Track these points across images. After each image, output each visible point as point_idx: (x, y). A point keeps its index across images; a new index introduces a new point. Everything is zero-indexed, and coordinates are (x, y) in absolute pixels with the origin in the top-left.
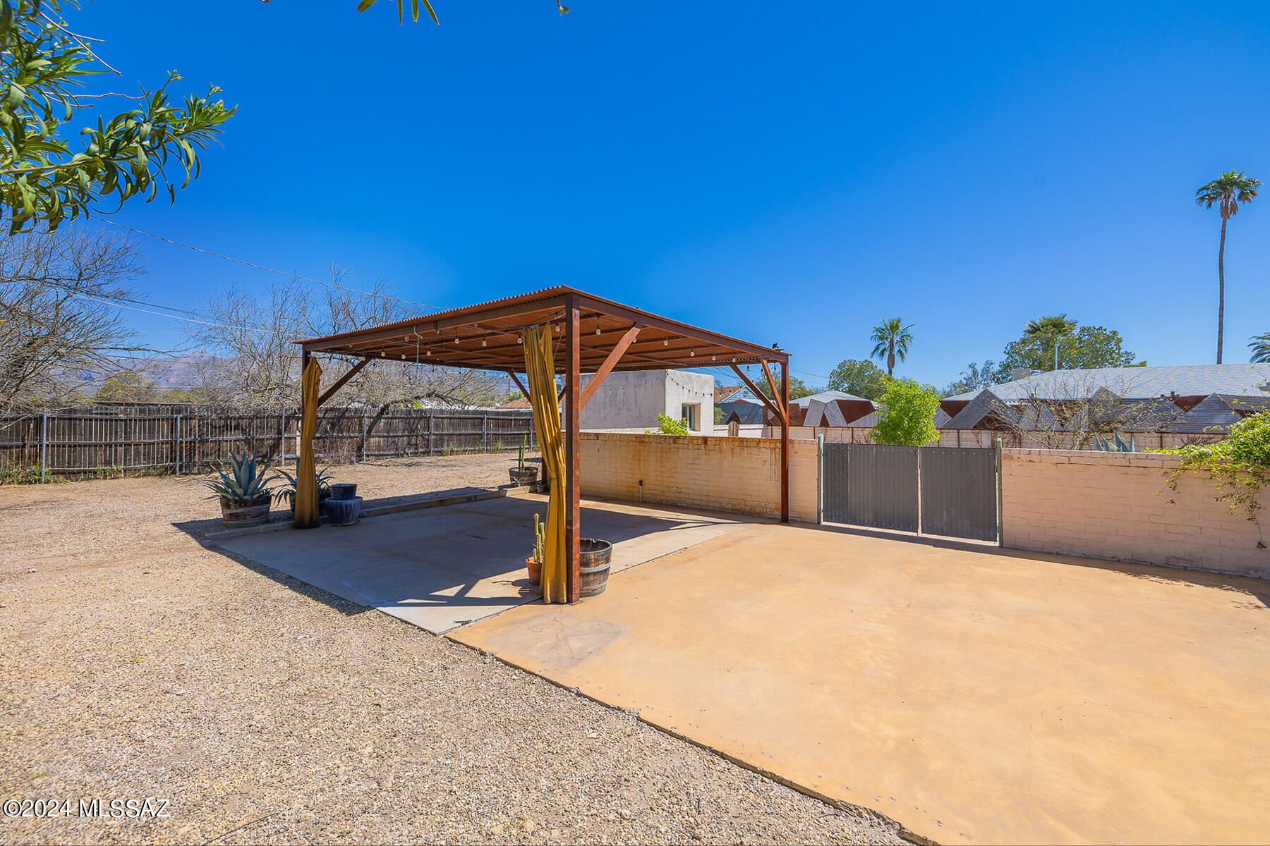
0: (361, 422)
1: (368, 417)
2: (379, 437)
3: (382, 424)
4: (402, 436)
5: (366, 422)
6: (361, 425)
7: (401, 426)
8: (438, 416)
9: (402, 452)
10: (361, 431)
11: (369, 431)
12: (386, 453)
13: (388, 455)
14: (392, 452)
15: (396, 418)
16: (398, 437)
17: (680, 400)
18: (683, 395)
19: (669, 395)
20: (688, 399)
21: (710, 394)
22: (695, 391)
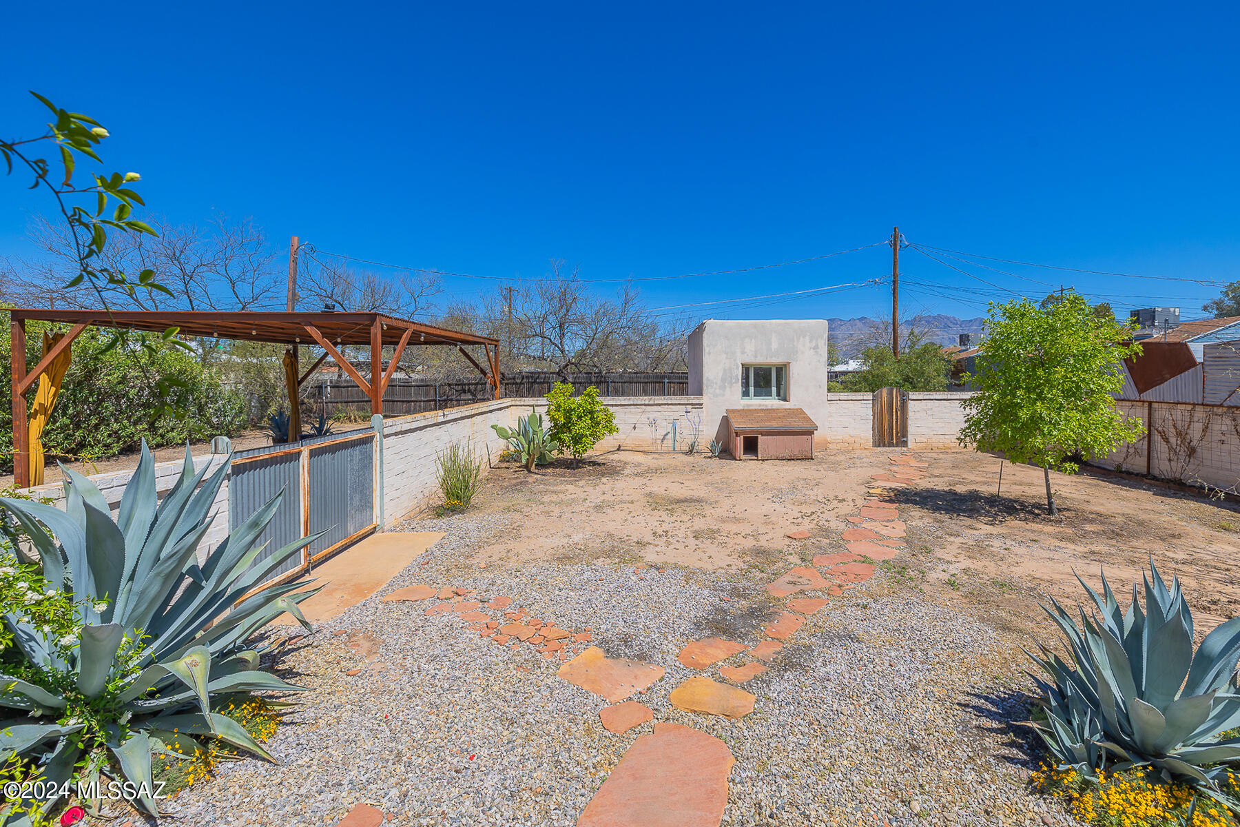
17: (735, 360)
18: (743, 353)
19: (709, 353)
20: (756, 357)
21: (816, 348)
22: (774, 346)
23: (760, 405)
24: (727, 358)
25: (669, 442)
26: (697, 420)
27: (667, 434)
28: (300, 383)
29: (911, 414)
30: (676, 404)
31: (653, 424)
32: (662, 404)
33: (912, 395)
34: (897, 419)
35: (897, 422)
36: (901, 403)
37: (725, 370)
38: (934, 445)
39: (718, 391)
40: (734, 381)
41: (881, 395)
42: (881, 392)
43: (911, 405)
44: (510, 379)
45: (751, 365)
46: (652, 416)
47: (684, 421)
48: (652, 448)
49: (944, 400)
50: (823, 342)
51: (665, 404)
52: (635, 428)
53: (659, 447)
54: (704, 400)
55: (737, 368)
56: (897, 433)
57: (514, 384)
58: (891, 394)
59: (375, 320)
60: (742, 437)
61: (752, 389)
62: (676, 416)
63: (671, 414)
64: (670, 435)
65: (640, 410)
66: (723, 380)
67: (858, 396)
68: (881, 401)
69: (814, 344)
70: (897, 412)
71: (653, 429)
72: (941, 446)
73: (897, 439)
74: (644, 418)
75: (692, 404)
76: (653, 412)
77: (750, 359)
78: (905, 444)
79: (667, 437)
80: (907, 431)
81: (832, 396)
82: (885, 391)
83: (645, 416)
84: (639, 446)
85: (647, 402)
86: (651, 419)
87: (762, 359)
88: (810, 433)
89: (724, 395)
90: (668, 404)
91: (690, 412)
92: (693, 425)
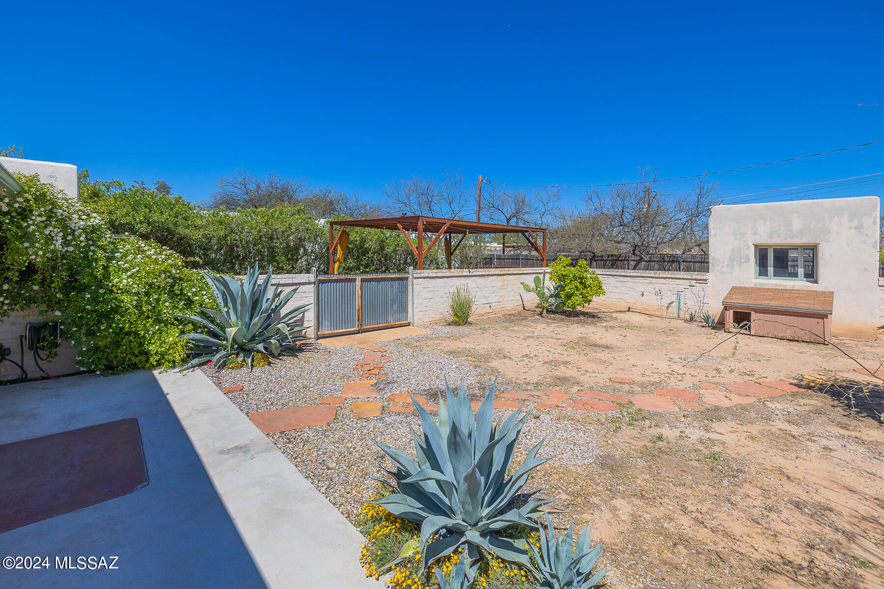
17: (746, 241)
18: (755, 234)
19: (715, 235)
20: (771, 238)
21: (859, 228)
22: (796, 226)
23: (776, 285)
24: (735, 239)
25: (674, 309)
26: (701, 294)
27: (671, 303)
28: (451, 254)
30: (679, 279)
31: (659, 293)
32: (667, 278)
37: (733, 251)
39: (725, 270)
40: (746, 261)
44: (599, 257)
45: (770, 246)
46: (658, 287)
47: (688, 293)
48: (657, 313)
52: (643, 295)
53: (665, 313)
54: (709, 276)
55: (748, 248)
57: (601, 260)
59: (419, 219)
60: (731, 312)
61: (771, 270)
62: (681, 288)
63: (674, 286)
64: (674, 304)
65: (646, 281)
66: (731, 259)
69: (855, 223)
71: (659, 297)
74: (650, 288)
75: (697, 280)
76: (659, 284)
77: (764, 239)
79: (672, 305)
83: (651, 287)
84: (646, 309)
85: (652, 275)
86: (657, 290)
87: (780, 240)
88: (823, 316)
89: (732, 273)
90: (671, 278)
91: (694, 286)
92: (698, 297)
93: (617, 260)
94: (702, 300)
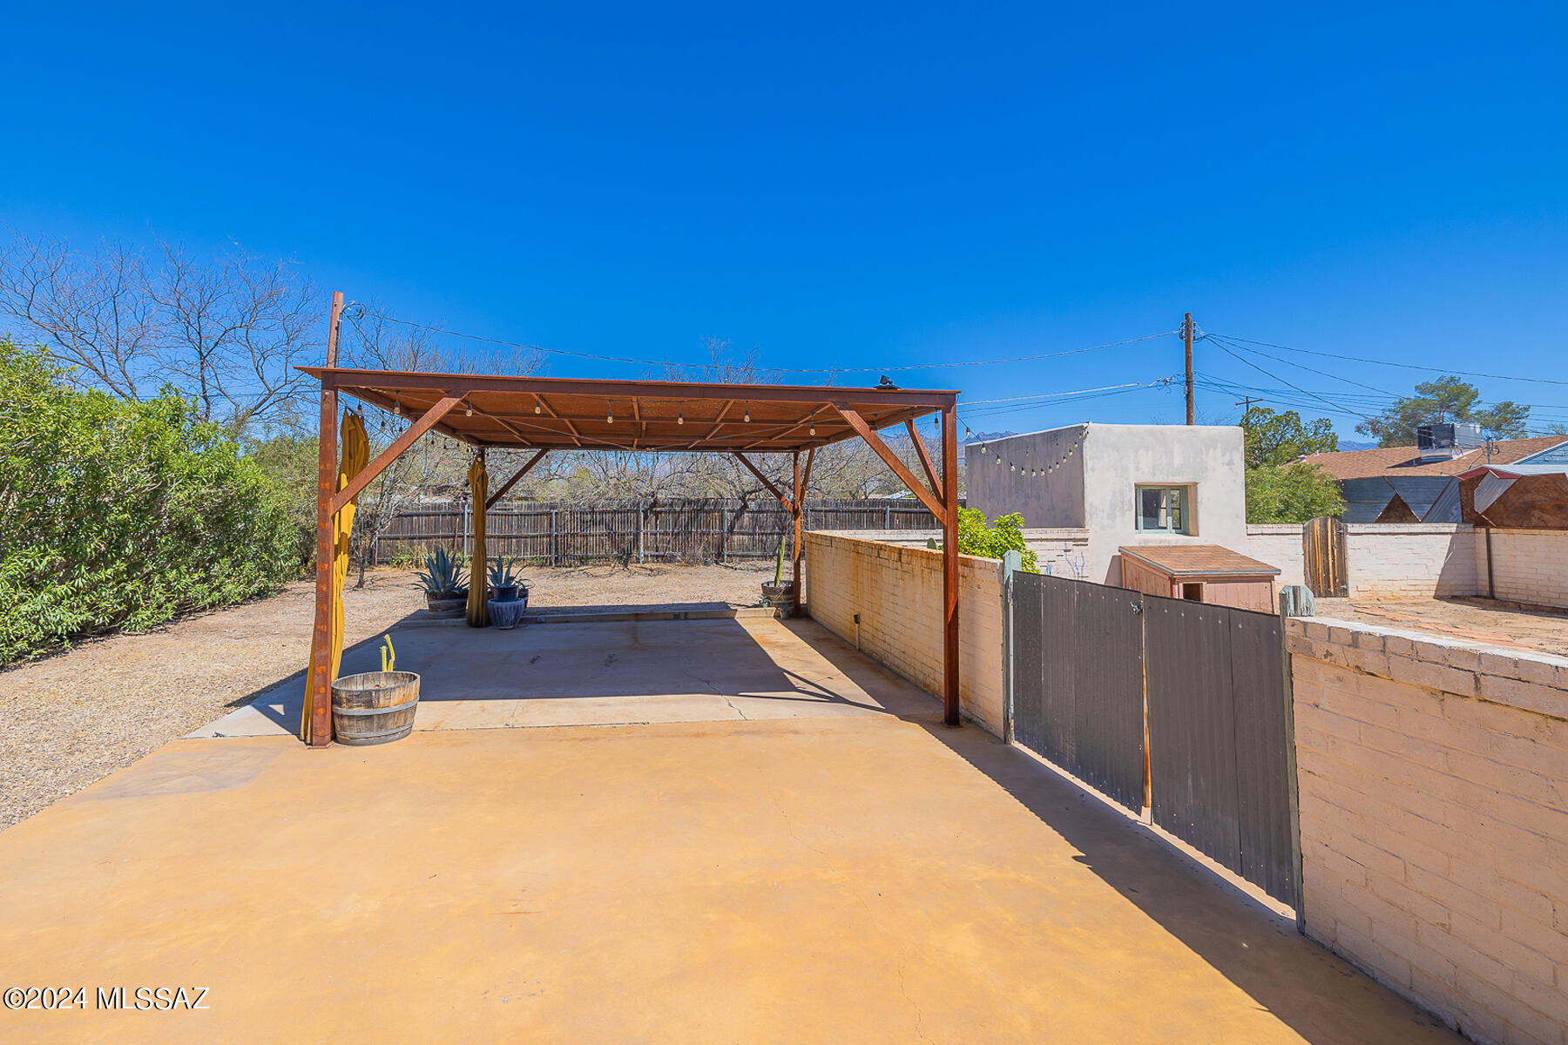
0: (722, 515)
1: (728, 511)
2: (743, 534)
3: (746, 519)
4: (771, 534)
5: (728, 516)
6: (722, 521)
7: (771, 520)
8: (819, 508)
9: (771, 554)
10: (722, 527)
11: (732, 527)
12: (753, 553)
13: (753, 556)
14: (759, 553)
15: (763, 512)
16: (766, 534)
17: (1127, 479)
18: (1137, 469)
19: (1093, 470)
20: (1154, 474)
21: (1230, 463)
22: (1178, 460)
23: (1161, 541)
24: (1116, 476)
26: (1080, 563)
29: (1350, 553)
30: (1051, 540)
32: (1034, 540)
33: (1352, 528)
34: (1333, 559)
35: (1333, 563)
36: (1337, 538)
37: (1114, 493)
38: (1381, 594)
39: (1106, 522)
40: (1126, 507)
41: (1313, 528)
42: (1313, 523)
43: (1349, 540)
47: (1062, 563)
49: (1390, 534)
50: (1239, 456)
51: (1037, 540)
54: (1088, 533)
55: (1130, 490)
56: (1335, 579)
58: (1326, 525)
60: (1181, 585)
61: (1141, 519)
62: (1053, 555)
63: (1046, 553)
66: (1112, 506)
67: (1286, 528)
68: (1313, 536)
69: (1227, 458)
70: (1333, 551)
72: (1388, 595)
73: (1335, 587)
75: (1074, 540)
77: (1146, 477)
78: (1345, 593)
80: (1346, 575)
81: (1253, 528)
82: (1317, 523)
88: (1270, 579)
89: (1114, 527)
90: (1042, 540)
91: (1070, 551)
92: (1075, 568)
93: (701, 510)
94: (1080, 571)
